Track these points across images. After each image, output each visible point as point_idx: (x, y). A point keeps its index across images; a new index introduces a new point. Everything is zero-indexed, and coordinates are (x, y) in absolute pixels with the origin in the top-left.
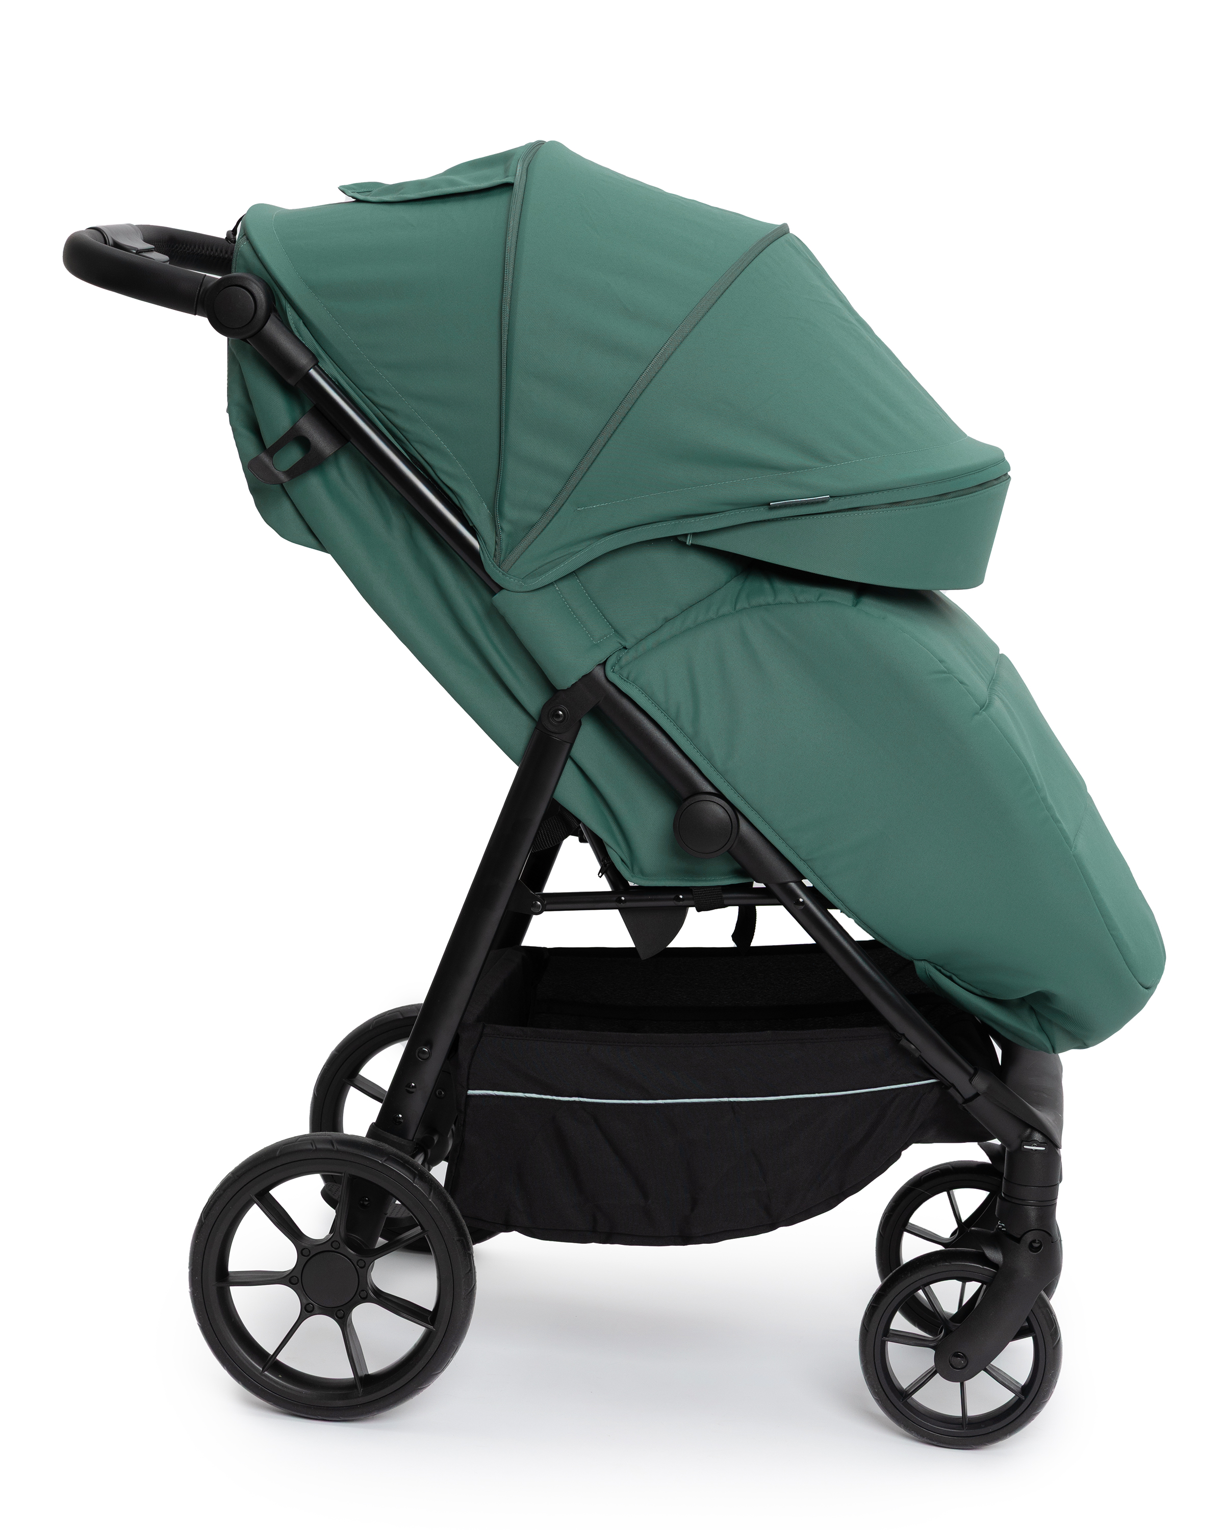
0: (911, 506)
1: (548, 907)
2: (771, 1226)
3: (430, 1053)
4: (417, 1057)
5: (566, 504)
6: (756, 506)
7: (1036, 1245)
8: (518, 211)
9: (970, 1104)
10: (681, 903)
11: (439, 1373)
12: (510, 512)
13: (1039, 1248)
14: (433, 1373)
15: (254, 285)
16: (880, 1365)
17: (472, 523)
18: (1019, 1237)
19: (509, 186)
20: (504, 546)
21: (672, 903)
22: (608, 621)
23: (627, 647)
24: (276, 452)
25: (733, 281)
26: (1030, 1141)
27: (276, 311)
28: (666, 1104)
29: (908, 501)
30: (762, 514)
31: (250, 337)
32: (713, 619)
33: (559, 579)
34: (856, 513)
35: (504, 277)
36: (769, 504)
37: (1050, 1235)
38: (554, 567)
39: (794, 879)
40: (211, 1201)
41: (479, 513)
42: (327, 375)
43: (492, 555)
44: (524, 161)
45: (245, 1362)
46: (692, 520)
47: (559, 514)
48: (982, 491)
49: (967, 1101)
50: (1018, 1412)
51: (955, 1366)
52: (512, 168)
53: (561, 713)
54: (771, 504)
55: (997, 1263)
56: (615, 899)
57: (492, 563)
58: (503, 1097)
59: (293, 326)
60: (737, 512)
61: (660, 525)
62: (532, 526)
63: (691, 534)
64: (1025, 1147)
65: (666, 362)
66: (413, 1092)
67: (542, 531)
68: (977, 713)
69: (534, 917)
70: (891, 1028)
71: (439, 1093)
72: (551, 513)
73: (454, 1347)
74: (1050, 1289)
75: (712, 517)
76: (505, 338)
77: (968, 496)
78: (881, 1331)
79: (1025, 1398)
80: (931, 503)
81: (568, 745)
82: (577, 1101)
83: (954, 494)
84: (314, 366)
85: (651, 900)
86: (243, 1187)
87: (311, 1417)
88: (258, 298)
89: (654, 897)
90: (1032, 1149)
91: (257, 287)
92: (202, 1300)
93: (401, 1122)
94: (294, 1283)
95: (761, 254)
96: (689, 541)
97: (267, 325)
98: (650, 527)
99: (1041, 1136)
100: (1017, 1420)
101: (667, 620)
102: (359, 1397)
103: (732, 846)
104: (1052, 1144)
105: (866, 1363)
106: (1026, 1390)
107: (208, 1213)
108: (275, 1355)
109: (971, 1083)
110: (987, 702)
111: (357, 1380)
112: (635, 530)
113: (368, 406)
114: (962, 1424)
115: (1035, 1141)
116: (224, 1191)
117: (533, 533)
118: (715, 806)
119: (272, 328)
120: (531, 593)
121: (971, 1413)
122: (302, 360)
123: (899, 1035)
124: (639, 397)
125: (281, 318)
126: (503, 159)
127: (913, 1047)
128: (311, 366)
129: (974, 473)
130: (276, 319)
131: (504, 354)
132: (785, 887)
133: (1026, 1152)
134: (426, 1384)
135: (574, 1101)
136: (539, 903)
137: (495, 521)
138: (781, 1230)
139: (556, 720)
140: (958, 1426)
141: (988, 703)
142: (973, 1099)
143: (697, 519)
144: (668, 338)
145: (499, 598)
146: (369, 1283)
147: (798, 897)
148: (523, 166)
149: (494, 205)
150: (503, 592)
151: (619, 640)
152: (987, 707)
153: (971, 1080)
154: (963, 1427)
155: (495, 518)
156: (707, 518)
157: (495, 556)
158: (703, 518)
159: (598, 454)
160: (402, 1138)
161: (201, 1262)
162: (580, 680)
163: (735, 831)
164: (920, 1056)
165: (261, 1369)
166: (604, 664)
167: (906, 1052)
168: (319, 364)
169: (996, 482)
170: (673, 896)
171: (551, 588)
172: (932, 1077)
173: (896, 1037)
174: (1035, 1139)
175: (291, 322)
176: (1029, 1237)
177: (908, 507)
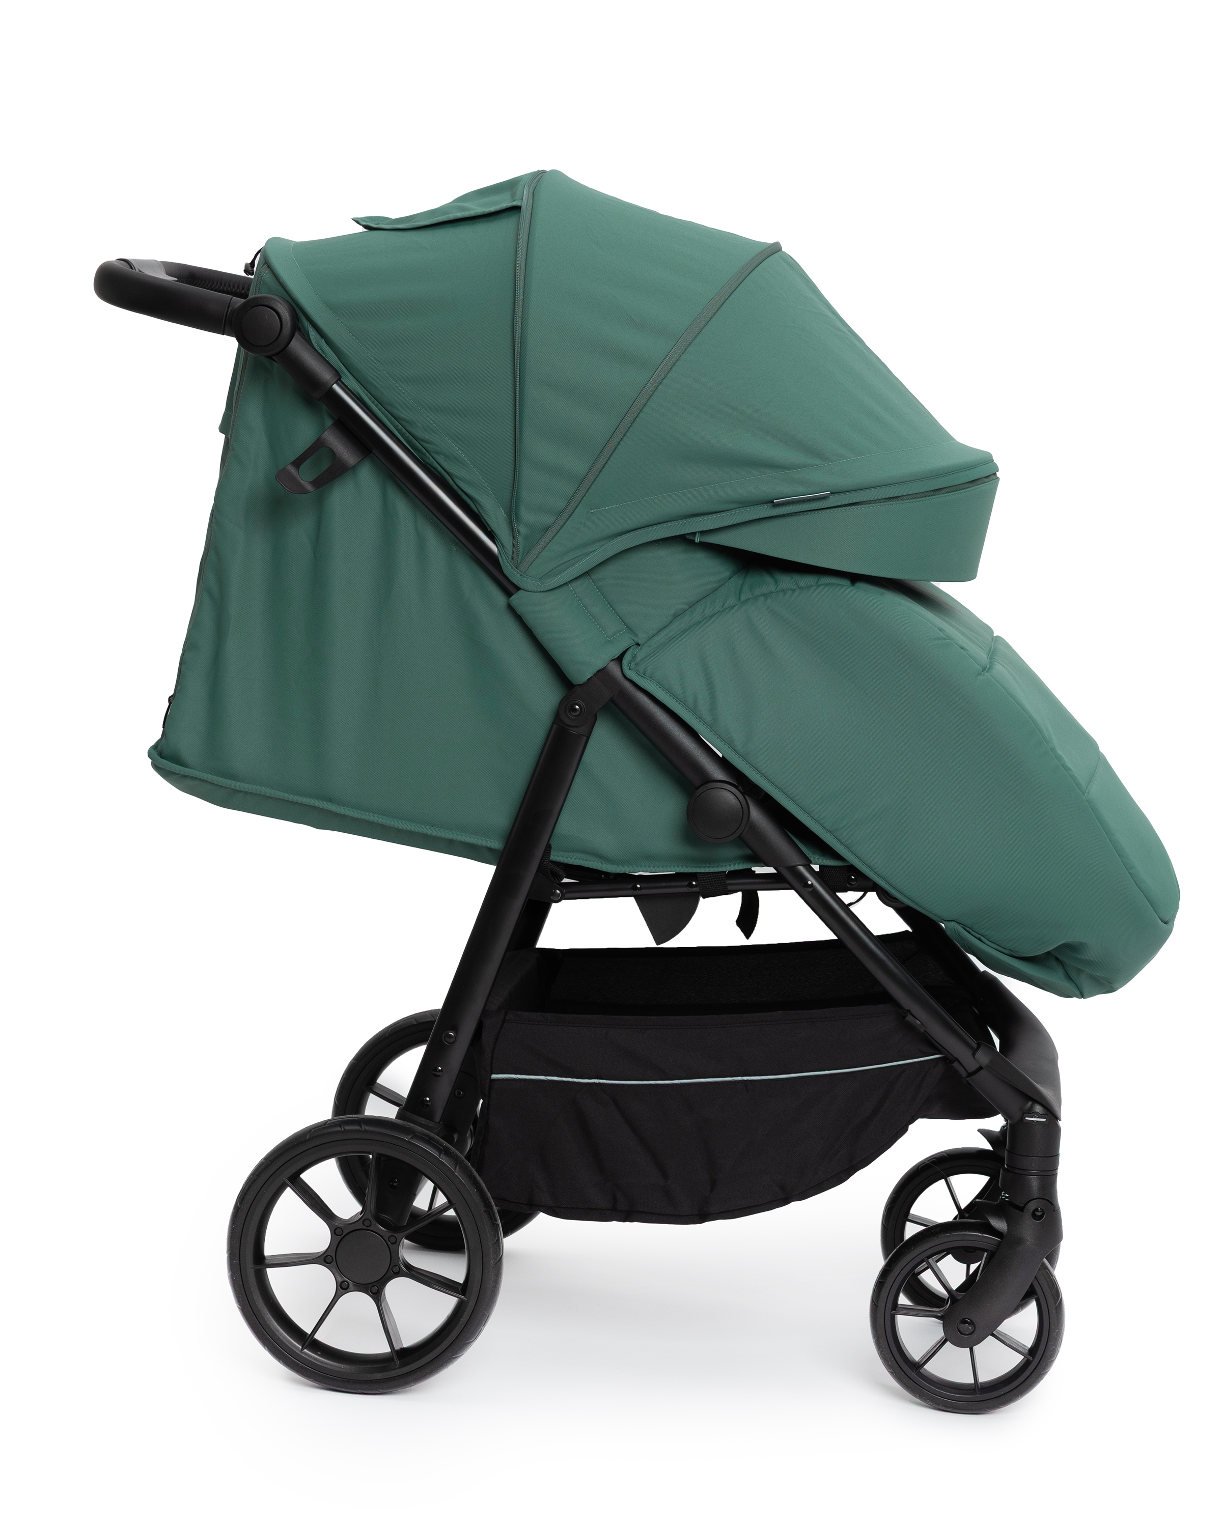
0: (907, 501)
1: (567, 895)
2: (785, 1201)
3: (456, 1037)
4: (444, 1041)
5: (580, 506)
6: (761, 504)
7: (1039, 1214)
8: (527, 231)
9: (973, 1077)
10: (694, 889)
11: (472, 1342)
12: (526, 515)
13: (1042, 1216)
14: (467, 1342)
15: (279, 305)
16: (892, 1338)
17: (490, 528)
18: (1022, 1205)
19: (516, 209)
20: (521, 549)
21: (686, 890)
22: (620, 618)
23: (640, 643)
24: (302, 464)
25: (732, 293)
26: (1031, 1113)
27: (300, 330)
28: (682, 1084)
29: (904, 496)
30: (766, 511)
31: (276, 355)
32: (719, 612)
33: (575, 578)
34: (855, 507)
35: (515, 292)
36: (773, 502)
37: (1052, 1204)
38: (568, 568)
39: (803, 862)
40: (245, 1187)
41: (496, 517)
42: (350, 390)
43: (510, 558)
44: (530, 186)
45: (285, 1341)
46: (700, 519)
47: (573, 516)
48: (974, 487)
49: (970, 1075)
50: (1027, 1372)
51: (963, 1332)
52: (519, 193)
53: (577, 707)
54: (775, 501)
55: (1002, 1231)
56: (631, 887)
57: (510, 565)
58: (525, 1080)
59: (315, 345)
60: (743, 510)
61: (669, 524)
62: (547, 529)
63: (698, 532)
64: (1026, 1118)
65: (671, 369)
66: (439, 1076)
67: (557, 533)
68: (980, 674)
69: (554, 905)
70: (897, 1005)
71: (458, 1093)
72: (565, 515)
73: (486, 1315)
74: (1052, 1257)
75: (719, 515)
76: (517, 349)
77: (961, 491)
78: (889, 1305)
79: (1033, 1358)
80: (926, 498)
81: (585, 738)
82: (596, 1083)
83: (947, 490)
84: (337, 380)
85: (665, 887)
86: (276, 1171)
87: (351, 1391)
88: (283, 317)
89: (669, 884)
90: (1033, 1121)
91: (282, 306)
92: (241, 1283)
93: (429, 1105)
94: (329, 1262)
95: (758, 268)
96: (697, 540)
97: (292, 342)
98: (659, 527)
99: (1042, 1108)
100: (1028, 1380)
101: (676, 616)
102: (396, 1369)
103: (743, 831)
104: (1053, 1116)
105: (878, 1337)
106: (1033, 1351)
107: (243, 1198)
108: (313, 1334)
109: (974, 1057)
110: (988, 666)
111: (394, 1354)
112: (646, 530)
113: (388, 420)
114: (975, 1390)
115: (1036, 1113)
116: (258, 1176)
117: (549, 535)
118: (727, 793)
119: (297, 346)
120: (546, 593)
121: (982, 1378)
122: (326, 375)
123: (905, 1012)
124: (646, 403)
125: (304, 336)
126: (511, 186)
127: (918, 1022)
128: (335, 381)
129: (966, 470)
130: (300, 337)
131: (517, 365)
132: (793, 870)
133: (1028, 1123)
134: (460, 1353)
135: (594, 1083)
136: (558, 891)
137: (512, 524)
138: (794, 1205)
139: (573, 714)
140: (971, 1391)
141: (989, 668)
142: (977, 1073)
143: (705, 518)
144: (673, 346)
145: (516, 599)
146: (400, 1258)
147: (806, 880)
148: (529, 190)
149: (503, 228)
150: (520, 592)
151: (631, 636)
152: (988, 670)
153: (974, 1055)
154: (975, 1391)
155: (512, 522)
156: (714, 516)
157: (512, 558)
158: (709, 517)
159: (609, 458)
160: (430, 1120)
161: (238, 1245)
162: (595, 675)
163: (745, 820)
164: (925, 1031)
165: (301, 1347)
166: (619, 659)
167: (911, 1028)
168: (342, 379)
169: (986, 480)
170: (686, 883)
171: (566, 588)
172: (938, 1053)
173: (902, 1013)
174: (1036, 1111)
175: (314, 342)
176: (1032, 1206)
177: (905, 501)
